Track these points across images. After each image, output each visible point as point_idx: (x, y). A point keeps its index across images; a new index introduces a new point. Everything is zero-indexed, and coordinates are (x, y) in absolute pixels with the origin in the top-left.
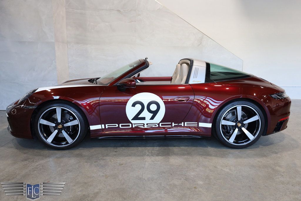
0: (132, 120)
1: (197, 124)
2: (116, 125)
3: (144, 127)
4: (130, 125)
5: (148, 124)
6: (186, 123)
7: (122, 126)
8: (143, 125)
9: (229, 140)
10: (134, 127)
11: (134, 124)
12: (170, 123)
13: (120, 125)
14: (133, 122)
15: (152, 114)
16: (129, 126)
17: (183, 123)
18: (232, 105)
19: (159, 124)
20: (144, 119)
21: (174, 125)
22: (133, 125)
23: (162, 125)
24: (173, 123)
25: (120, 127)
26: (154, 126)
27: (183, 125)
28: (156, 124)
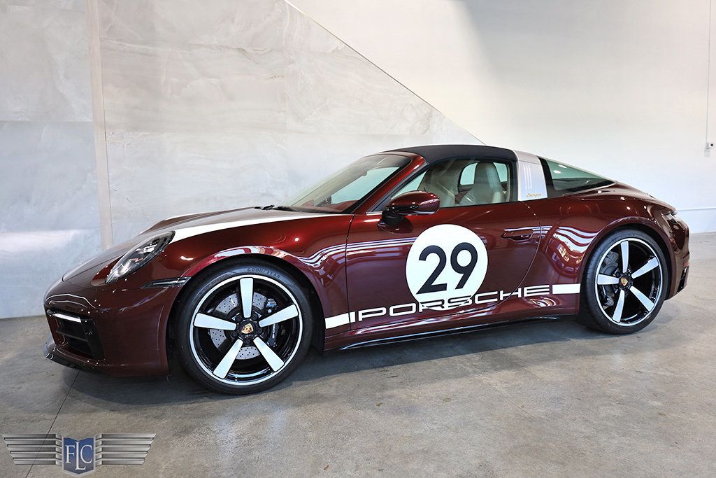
0: (418, 293)
1: (548, 290)
2: (381, 311)
3: (443, 307)
4: (414, 305)
5: (452, 301)
6: (525, 289)
7: (395, 311)
8: (440, 303)
9: (613, 318)
10: (421, 310)
11: (422, 303)
12: (496, 293)
13: (391, 309)
14: (420, 298)
15: (461, 275)
16: (411, 308)
17: (520, 290)
18: (613, 241)
19: (473, 298)
20: (443, 287)
21: (504, 297)
22: (420, 305)
23: (480, 299)
24: (502, 292)
25: (392, 314)
26: (463, 304)
27: (520, 296)
28: (469, 298)
